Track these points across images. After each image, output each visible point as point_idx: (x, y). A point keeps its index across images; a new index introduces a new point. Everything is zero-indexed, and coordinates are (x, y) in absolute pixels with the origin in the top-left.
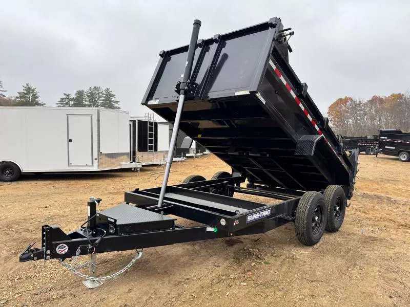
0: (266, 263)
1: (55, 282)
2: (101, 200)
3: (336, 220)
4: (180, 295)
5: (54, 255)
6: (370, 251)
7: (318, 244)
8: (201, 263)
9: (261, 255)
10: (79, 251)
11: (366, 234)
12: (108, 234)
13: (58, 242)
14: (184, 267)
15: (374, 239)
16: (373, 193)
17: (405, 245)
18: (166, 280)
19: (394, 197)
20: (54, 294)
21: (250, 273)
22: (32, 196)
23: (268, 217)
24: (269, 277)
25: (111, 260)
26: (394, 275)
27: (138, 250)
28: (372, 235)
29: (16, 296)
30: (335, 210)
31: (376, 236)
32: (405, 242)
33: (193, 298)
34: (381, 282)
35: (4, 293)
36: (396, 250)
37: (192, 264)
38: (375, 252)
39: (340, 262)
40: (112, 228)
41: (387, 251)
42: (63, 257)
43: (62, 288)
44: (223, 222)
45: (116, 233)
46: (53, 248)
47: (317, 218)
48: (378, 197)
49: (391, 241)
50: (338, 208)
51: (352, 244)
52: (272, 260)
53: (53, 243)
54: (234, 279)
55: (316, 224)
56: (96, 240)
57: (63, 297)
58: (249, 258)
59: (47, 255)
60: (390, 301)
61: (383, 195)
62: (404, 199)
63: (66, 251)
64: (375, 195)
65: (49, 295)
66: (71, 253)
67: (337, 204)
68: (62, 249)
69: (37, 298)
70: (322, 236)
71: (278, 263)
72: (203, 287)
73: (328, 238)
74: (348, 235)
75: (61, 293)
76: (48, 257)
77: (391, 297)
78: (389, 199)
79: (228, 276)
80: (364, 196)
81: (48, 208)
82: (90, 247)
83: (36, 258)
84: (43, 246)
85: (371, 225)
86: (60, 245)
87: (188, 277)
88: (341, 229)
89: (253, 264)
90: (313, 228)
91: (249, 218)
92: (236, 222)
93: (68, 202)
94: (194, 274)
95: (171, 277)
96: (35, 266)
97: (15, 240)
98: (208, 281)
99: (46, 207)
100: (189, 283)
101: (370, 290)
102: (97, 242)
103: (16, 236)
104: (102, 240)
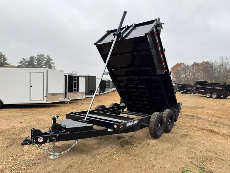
0: (135, 146)
1: (35, 157)
2: (59, 116)
3: (169, 127)
4: (96, 160)
5: (37, 143)
6: (184, 140)
7: (160, 138)
8: (105, 147)
9: (133, 143)
10: (48, 140)
11: (183, 133)
12: (62, 133)
13: (39, 136)
14: (97, 149)
15: (186, 135)
16: (190, 114)
17: (200, 138)
18: (89, 155)
19: (199, 116)
20: (36, 162)
21: (128, 151)
22: (11, 117)
23: (136, 124)
24: (136, 153)
25: (60, 147)
26: (193, 150)
27: (76, 140)
28: (186, 133)
29: (17, 163)
30: (169, 121)
31: (188, 134)
32: (200, 136)
33: (102, 161)
34: (186, 153)
35: (11, 162)
36: (195, 140)
37: (100, 148)
38: (186, 141)
39: (169, 145)
40: (63, 130)
41: (192, 140)
42: (41, 143)
43: (39, 159)
44: (115, 127)
45: (65, 132)
46: (36, 139)
47: (159, 125)
48: (192, 116)
49: (194, 136)
50: (170, 121)
51: (176, 137)
52: (138, 145)
53: (37, 136)
54: (120, 153)
55: (159, 128)
56: (57, 135)
57: (40, 163)
58: (128, 144)
59: (34, 142)
60: (189, 160)
61: (195, 115)
62: (204, 117)
63: (43, 140)
64: (191, 115)
65: (33, 162)
66: (45, 142)
67: (170, 119)
68: (41, 140)
69: (27, 164)
70: (162, 134)
71: (141, 146)
72: (106, 157)
73: (165, 135)
74: (175, 133)
75: (39, 161)
76: (34, 143)
77: (190, 159)
78: (197, 117)
79: (117, 152)
80: (186, 115)
81: (22, 123)
82: (54, 138)
83: (29, 144)
84: (32, 138)
85: (186, 129)
86: (40, 138)
87: (99, 153)
88: (172, 131)
89: (129, 147)
90: (158, 130)
91: (128, 125)
92: (121, 126)
93: (32, 119)
94: (101, 152)
95: (91, 153)
96: (23, 150)
97: (9, 139)
98: (108, 154)
99: (21, 122)
100: (99, 155)
101: (181, 156)
102: (57, 136)
103: (9, 137)
104: (59, 135)
